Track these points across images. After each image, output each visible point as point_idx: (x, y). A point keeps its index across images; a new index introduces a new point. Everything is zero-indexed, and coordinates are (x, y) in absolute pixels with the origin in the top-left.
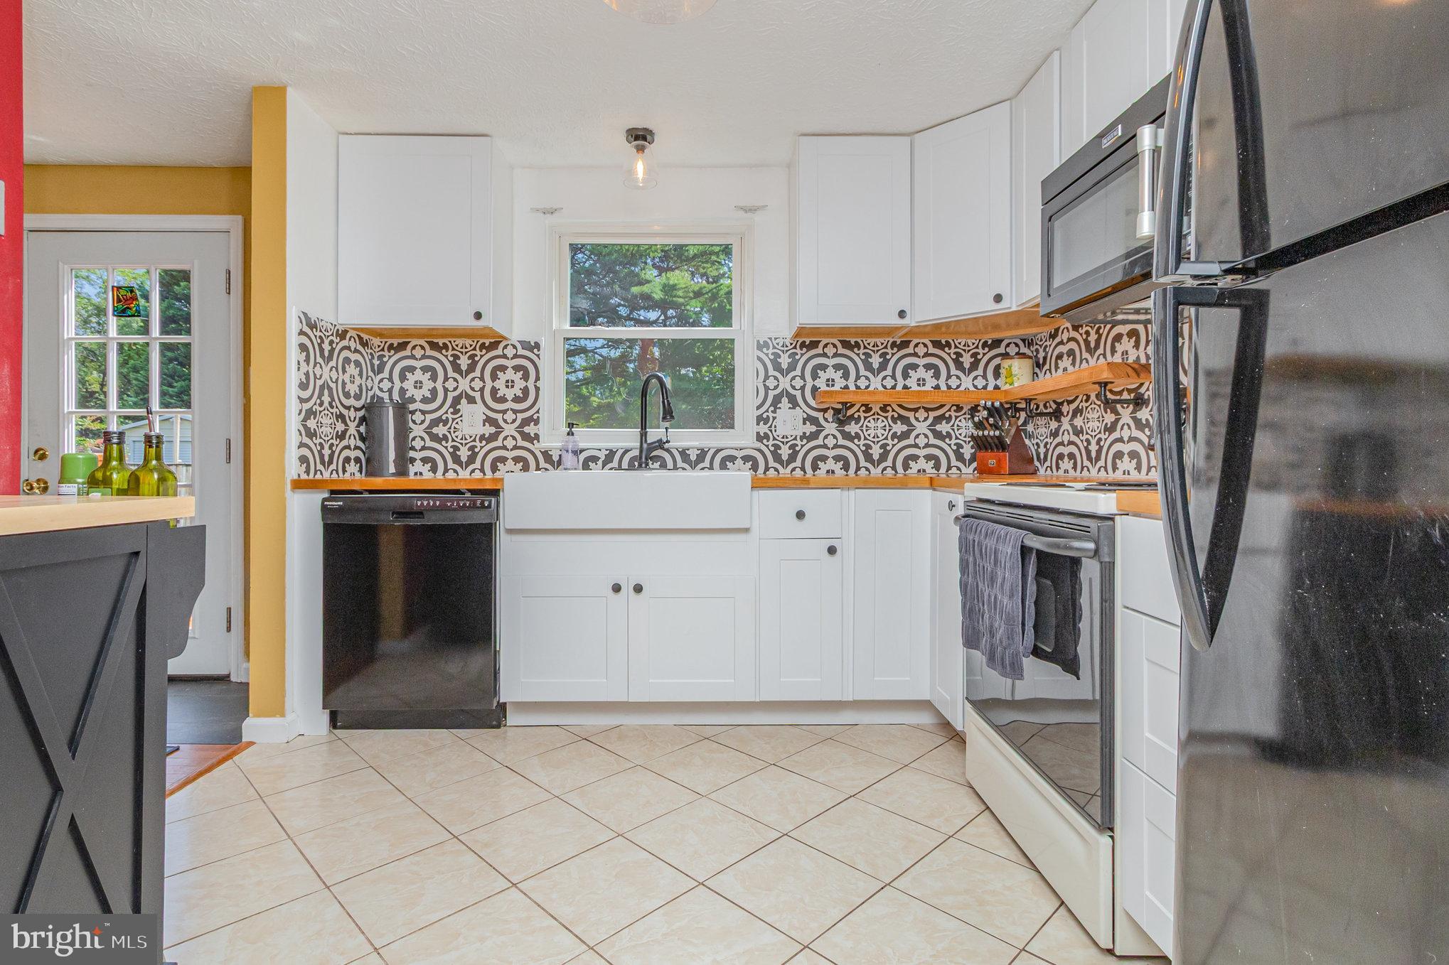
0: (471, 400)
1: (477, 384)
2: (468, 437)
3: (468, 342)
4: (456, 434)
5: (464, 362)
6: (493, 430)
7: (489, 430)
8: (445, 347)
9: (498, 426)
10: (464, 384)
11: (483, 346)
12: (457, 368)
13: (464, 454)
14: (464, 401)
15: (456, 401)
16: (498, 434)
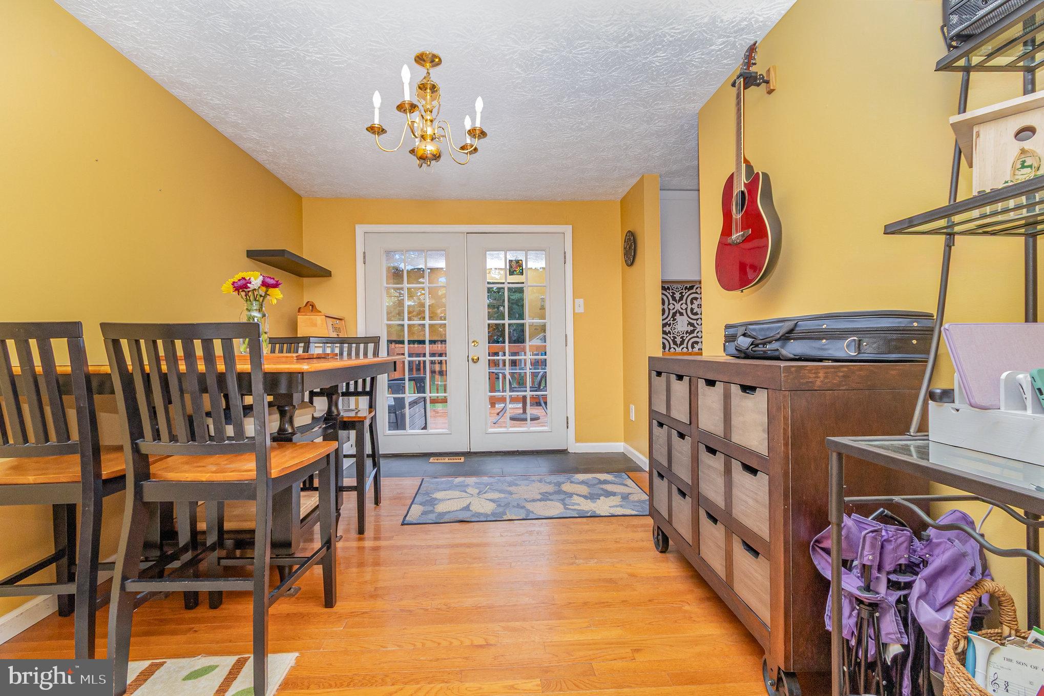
0: (681, 314)
1: (684, 306)
2: (680, 332)
3: (679, 286)
4: (675, 330)
5: (677, 296)
6: (692, 328)
7: (690, 328)
8: (668, 288)
9: (694, 327)
10: (678, 307)
11: (686, 288)
12: (674, 299)
13: (678, 340)
14: (678, 314)
15: (674, 315)
16: (694, 330)
